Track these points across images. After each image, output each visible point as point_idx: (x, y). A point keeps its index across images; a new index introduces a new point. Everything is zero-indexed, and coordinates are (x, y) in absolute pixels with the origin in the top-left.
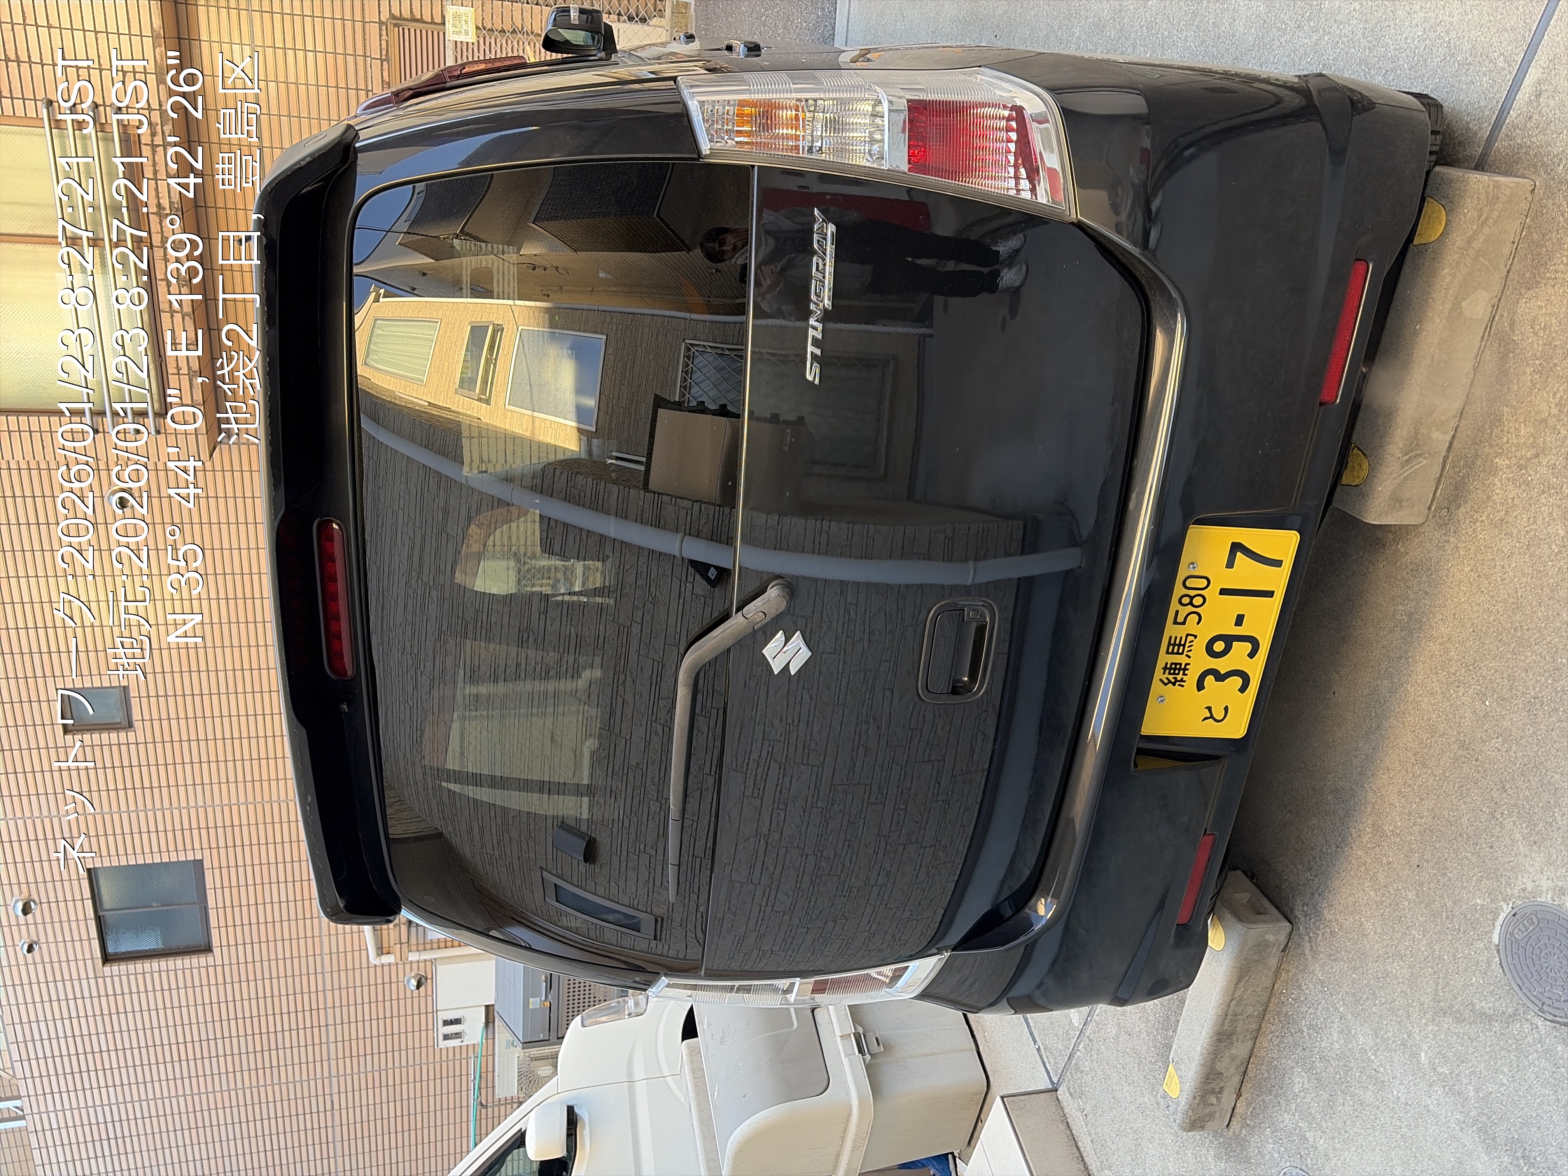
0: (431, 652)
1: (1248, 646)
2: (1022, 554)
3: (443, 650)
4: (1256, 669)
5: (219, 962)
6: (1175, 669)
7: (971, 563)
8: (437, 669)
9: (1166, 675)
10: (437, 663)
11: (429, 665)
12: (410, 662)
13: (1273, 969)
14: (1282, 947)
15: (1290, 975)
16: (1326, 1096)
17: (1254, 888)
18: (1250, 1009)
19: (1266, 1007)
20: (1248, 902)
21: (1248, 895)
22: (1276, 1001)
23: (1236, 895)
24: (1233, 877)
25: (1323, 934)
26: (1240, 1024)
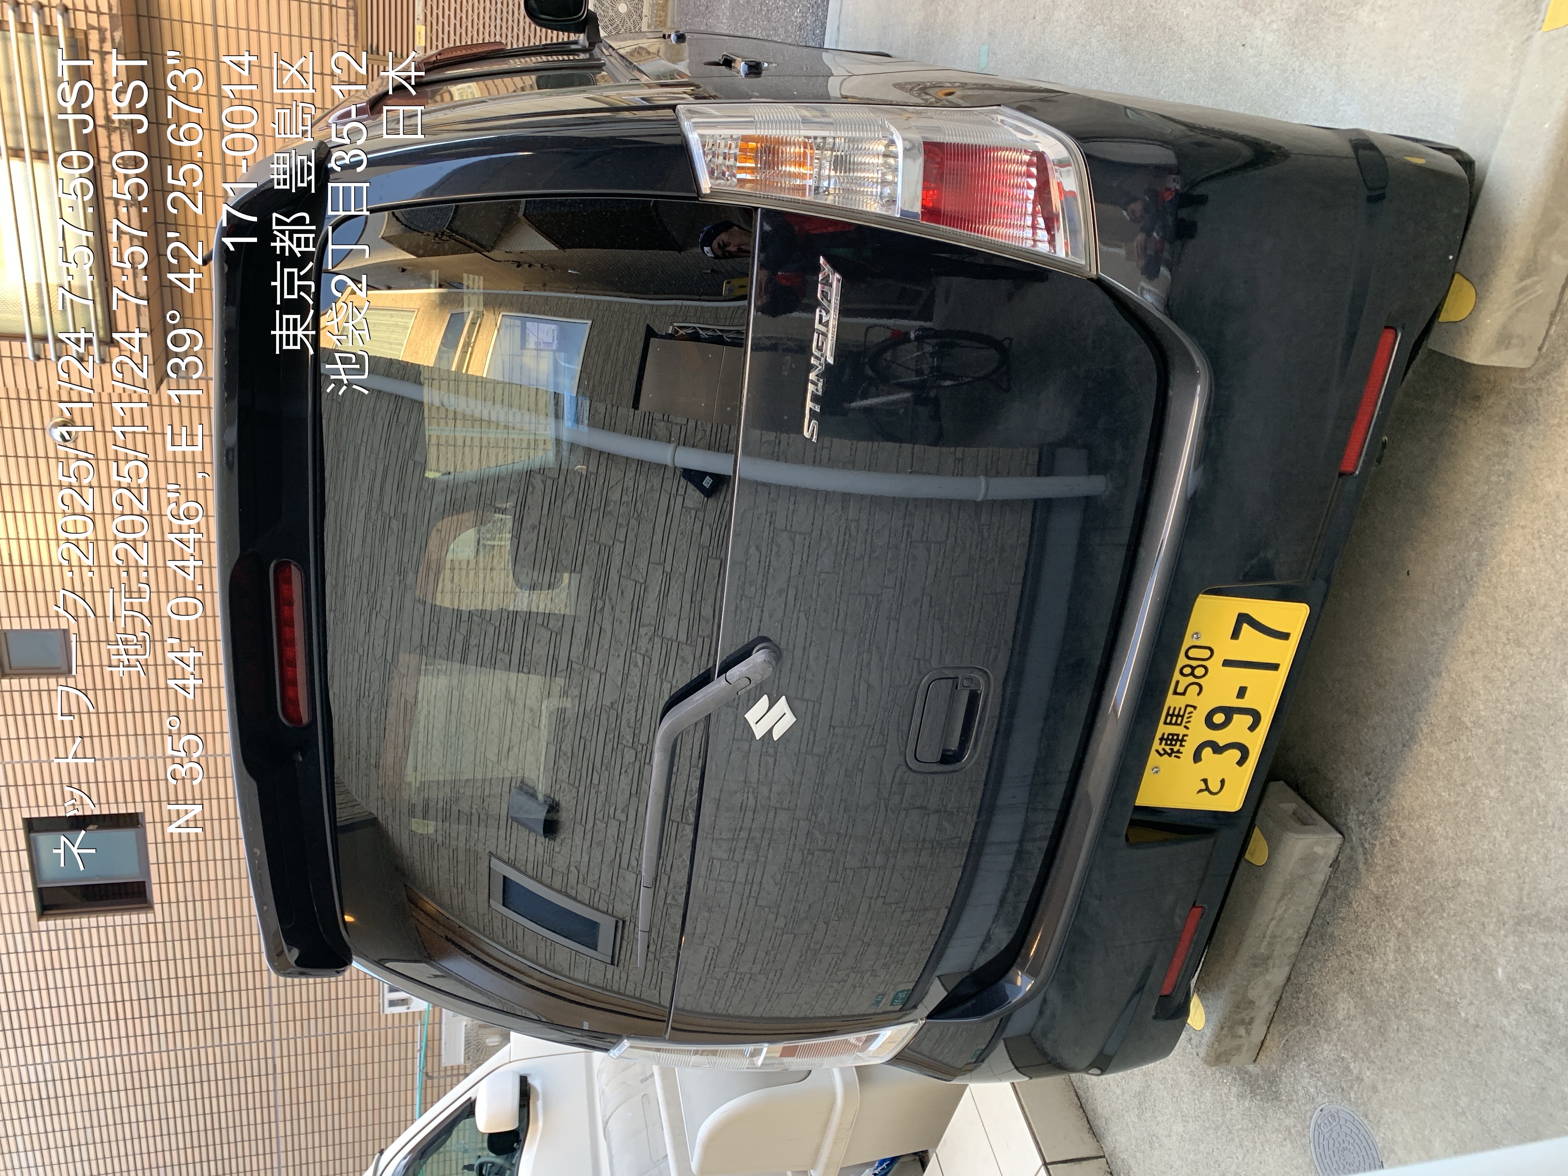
0: (389, 589)
1: (1249, 719)
2: (1038, 475)
3: (402, 586)
4: (1256, 742)
5: (159, 919)
6: (1172, 740)
7: (982, 479)
8: (394, 608)
9: (1163, 745)
10: (395, 600)
11: (386, 604)
12: (365, 603)
13: (1319, 886)
14: (1331, 862)
15: (1338, 892)
16: (1376, 1022)
17: (1299, 799)
18: (1290, 932)
19: (1309, 928)
20: (1294, 813)
21: (1294, 805)
22: (1320, 922)
23: (1281, 805)
24: (1277, 787)
25: (1382, 844)
26: (1278, 947)
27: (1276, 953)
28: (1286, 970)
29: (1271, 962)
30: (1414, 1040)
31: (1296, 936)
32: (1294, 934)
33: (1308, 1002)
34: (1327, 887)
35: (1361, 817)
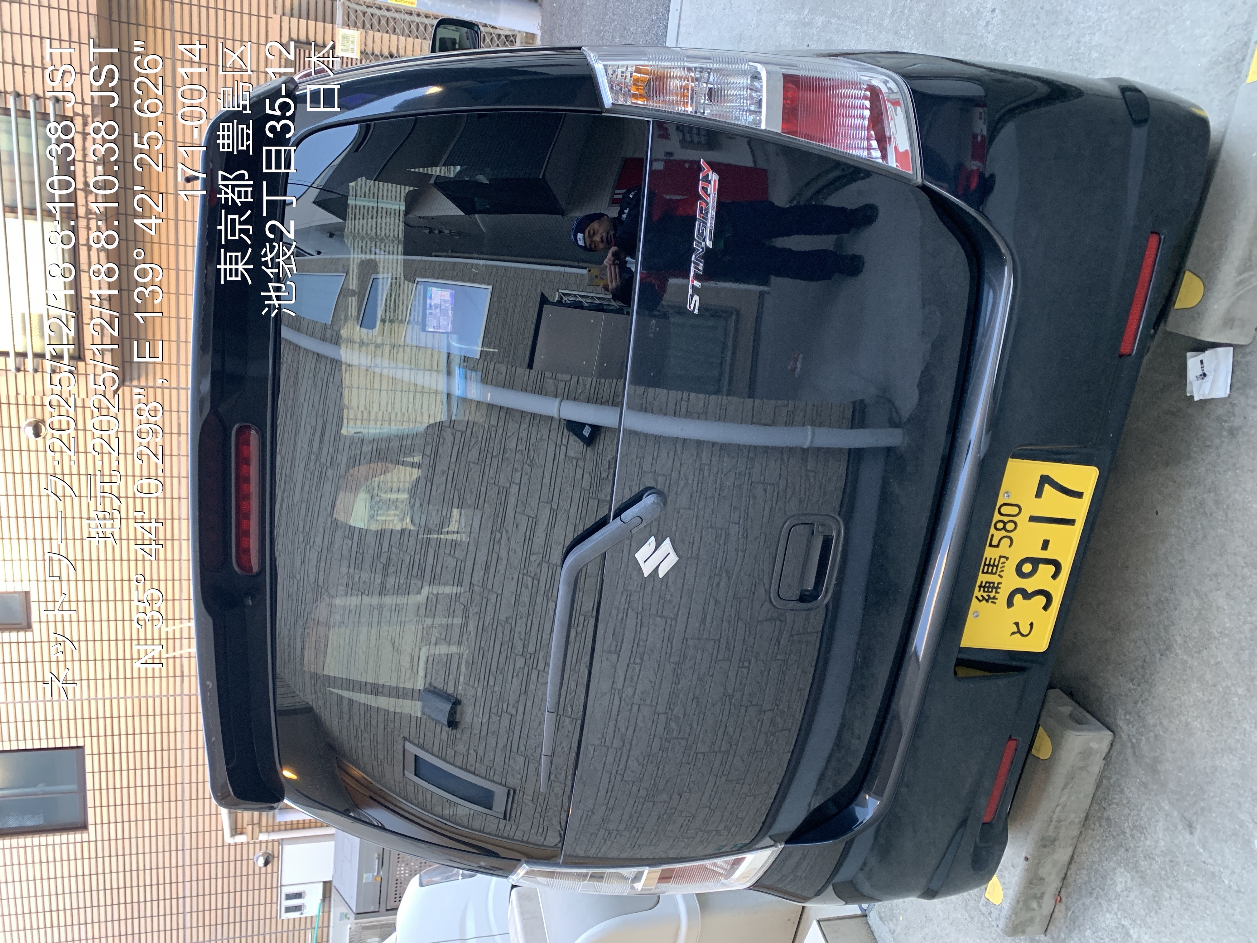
13: (1095, 777)
14: (1104, 755)
15: (1112, 781)
16: (1150, 892)
17: (1073, 703)
18: (1072, 816)
19: (1087, 814)
20: (1070, 715)
21: (1070, 708)
22: (1097, 807)
23: (1059, 708)
24: (1054, 693)
25: (1147, 739)
26: (1063, 830)
27: (1061, 835)
28: (1070, 850)
29: (1057, 843)
30: (1185, 906)
31: (1077, 820)
32: (1076, 817)
33: (1090, 877)
34: (1102, 777)
35: (1128, 717)
